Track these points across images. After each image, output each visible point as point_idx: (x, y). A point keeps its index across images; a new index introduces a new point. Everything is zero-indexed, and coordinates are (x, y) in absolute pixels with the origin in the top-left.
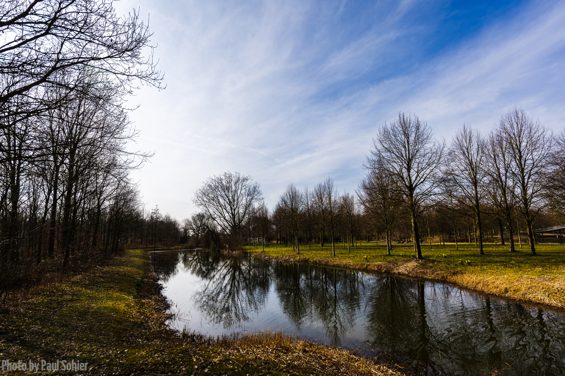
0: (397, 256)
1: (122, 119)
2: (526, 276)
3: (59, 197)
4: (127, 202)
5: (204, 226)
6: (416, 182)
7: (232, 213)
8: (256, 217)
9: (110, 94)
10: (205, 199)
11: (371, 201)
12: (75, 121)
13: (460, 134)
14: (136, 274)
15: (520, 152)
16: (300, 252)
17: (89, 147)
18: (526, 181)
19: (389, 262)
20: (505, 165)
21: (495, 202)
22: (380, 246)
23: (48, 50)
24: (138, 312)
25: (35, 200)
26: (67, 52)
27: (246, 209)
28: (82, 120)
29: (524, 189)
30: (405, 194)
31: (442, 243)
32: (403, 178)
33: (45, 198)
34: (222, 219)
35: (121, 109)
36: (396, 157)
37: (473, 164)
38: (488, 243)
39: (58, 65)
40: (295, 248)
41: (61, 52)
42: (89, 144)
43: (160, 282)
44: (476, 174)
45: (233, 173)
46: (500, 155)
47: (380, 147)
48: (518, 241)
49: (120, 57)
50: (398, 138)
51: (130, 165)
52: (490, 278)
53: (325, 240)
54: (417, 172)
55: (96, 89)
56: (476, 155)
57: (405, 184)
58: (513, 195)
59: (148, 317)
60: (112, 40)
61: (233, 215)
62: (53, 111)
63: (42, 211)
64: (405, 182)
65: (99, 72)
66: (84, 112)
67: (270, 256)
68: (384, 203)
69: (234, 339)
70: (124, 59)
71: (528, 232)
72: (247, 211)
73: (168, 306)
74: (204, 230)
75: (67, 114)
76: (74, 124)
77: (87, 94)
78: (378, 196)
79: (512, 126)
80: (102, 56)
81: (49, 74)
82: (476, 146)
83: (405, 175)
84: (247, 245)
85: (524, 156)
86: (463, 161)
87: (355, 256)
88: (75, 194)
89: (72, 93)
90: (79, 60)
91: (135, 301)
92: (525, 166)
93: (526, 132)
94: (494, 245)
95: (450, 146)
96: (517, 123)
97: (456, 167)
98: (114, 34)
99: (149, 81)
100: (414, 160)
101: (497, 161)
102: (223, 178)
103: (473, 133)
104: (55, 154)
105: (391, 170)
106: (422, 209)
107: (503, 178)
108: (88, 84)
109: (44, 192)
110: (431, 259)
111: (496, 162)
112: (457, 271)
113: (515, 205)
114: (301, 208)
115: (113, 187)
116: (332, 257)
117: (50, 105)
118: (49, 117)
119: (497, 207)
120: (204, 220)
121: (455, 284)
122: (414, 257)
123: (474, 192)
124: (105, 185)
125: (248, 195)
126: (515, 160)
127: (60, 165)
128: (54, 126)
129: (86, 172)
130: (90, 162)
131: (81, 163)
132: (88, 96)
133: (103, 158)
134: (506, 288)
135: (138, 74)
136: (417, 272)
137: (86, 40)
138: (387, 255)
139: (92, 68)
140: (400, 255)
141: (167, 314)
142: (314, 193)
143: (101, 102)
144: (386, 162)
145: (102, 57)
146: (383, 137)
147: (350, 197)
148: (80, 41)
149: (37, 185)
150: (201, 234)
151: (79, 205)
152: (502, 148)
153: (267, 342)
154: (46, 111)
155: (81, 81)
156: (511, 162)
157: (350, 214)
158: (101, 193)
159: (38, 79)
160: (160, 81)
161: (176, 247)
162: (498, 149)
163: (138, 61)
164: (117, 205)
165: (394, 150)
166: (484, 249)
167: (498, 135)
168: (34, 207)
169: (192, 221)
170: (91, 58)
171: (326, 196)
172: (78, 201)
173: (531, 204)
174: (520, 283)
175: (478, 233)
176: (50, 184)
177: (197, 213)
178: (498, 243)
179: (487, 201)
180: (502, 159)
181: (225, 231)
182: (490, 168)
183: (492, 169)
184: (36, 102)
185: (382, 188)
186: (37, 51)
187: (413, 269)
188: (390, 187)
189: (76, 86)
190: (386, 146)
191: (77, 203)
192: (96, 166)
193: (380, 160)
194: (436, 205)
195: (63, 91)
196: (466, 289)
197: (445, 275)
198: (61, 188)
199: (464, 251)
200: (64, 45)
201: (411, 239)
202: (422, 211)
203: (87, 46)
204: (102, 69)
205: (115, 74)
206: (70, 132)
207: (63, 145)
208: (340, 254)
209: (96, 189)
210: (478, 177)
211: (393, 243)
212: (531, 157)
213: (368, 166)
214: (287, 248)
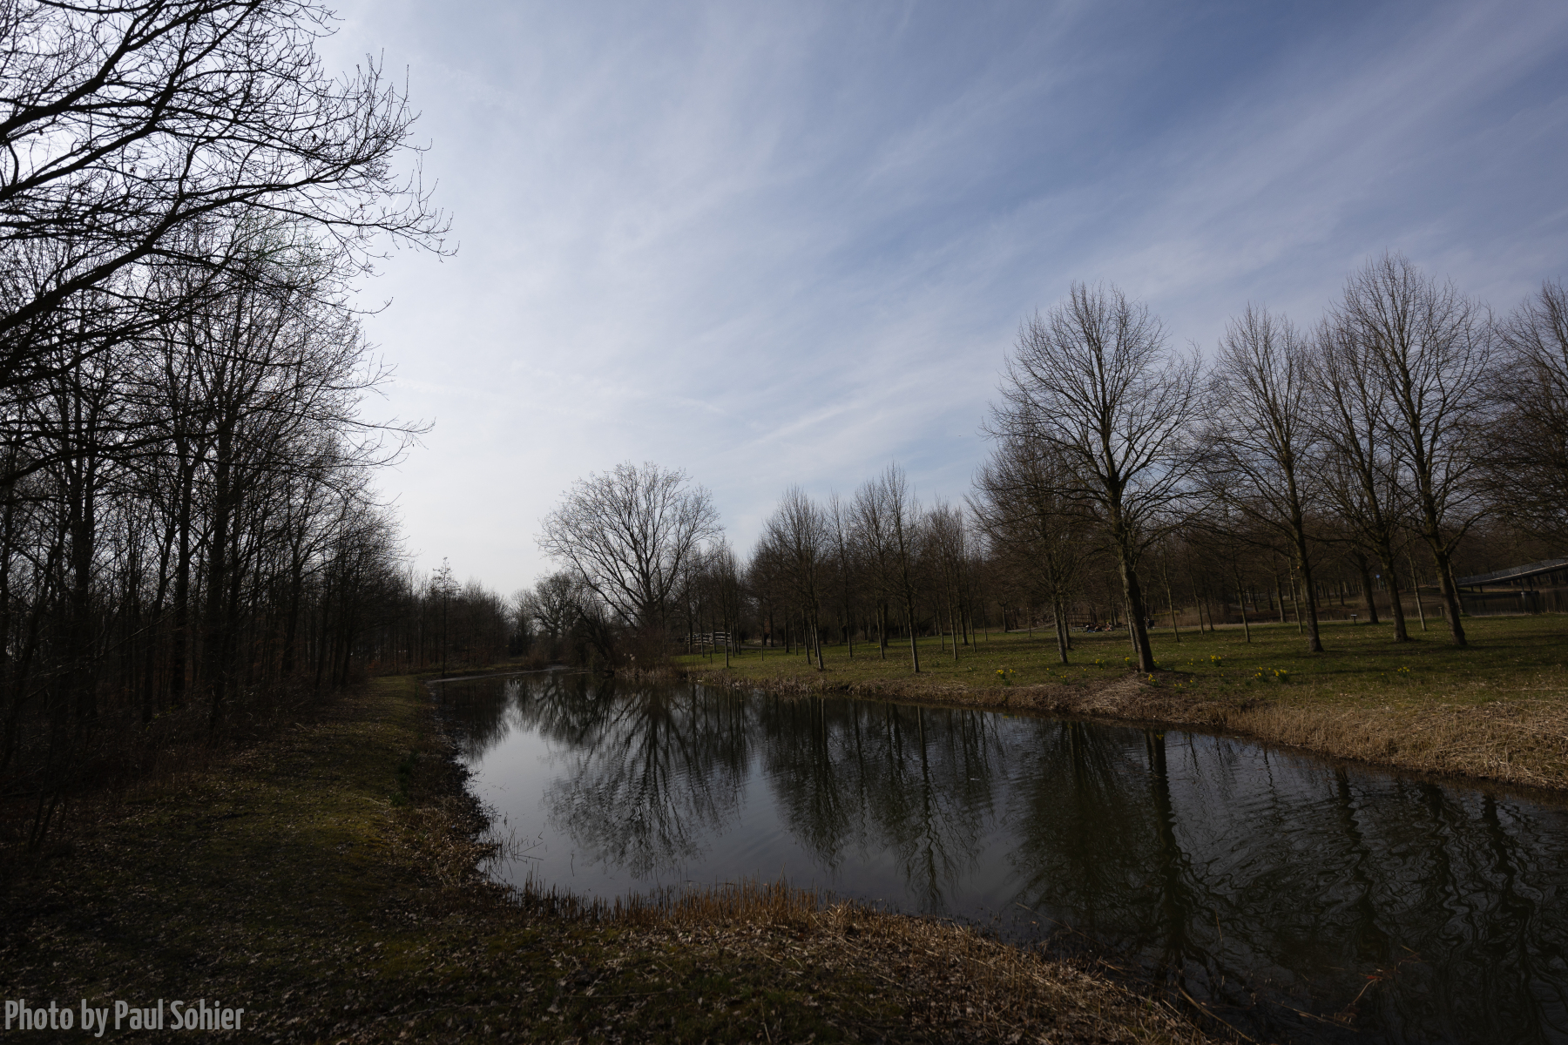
0: (1086, 665)
1: (347, 339)
2: (1443, 705)
3: (196, 548)
4: (369, 553)
5: (571, 607)
6: (1128, 465)
7: (641, 571)
8: (706, 578)
9: (314, 277)
10: (570, 537)
11: (1009, 523)
12: (230, 349)
13: (1239, 332)
14: (396, 741)
15: (1406, 373)
16: (826, 666)
17: (268, 414)
18: (1426, 449)
19: (1066, 683)
20: (1366, 407)
21: (1346, 508)
22: (1039, 641)
23: (155, 173)
24: (405, 841)
25: (133, 557)
26: (204, 175)
27: (678, 559)
28: (248, 346)
29: (1423, 468)
30: (1099, 499)
31: (1207, 627)
32: (1090, 457)
33: (157, 550)
34: (617, 586)
35: (346, 313)
36: (1068, 402)
37: (1278, 410)
38: (1331, 621)
39: (182, 208)
40: (812, 656)
41: (189, 174)
42: (265, 408)
43: (460, 760)
44: (1288, 435)
45: (639, 467)
46: (1352, 383)
47: (1024, 377)
48: (1415, 612)
49: (337, 180)
50: (1073, 351)
51: (373, 457)
52: (1344, 716)
53: (892, 631)
54: (1129, 439)
55: (280, 264)
56: (1284, 386)
57: (1098, 473)
58: (1393, 489)
59: (431, 854)
60: (314, 137)
61: (645, 575)
62: (171, 326)
63: (152, 586)
64: (1097, 467)
65: (286, 220)
66: (250, 325)
67: (745, 681)
68: (1044, 524)
69: (661, 904)
70: (348, 185)
71: (1442, 586)
72: (681, 562)
73: (483, 823)
74: (569, 616)
75: (208, 334)
76: (228, 357)
77: (258, 279)
78: (1026, 508)
79: (1379, 304)
80: (291, 180)
81: (158, 232)
82: (1285, 362)
83: (1097, 448)
84: (686, 653)
85: (1418, 382)
86: (1251, 404)
87: (974, 670)
88: (235, 538)
89: (219, 278)
90: (234, 194)
91: (397, 812)
92: (1420, 408)
93: (1419, 317)
94: (1351, 625)
95: (1213, 366)
96: (1392, 296)
97: (1234, 422)
98: (319, 122)
99: (414, 237)
100: (1118, 407)
101: (1344, 399)
102: (615, 478)
103: (1272, 326)
104: (178, 437)
105: (1059, 437)
106: (1146, 536)
107: (1364, 444)
108: (257, 252)
109: (157, 536)
110: (1178, 669)
111: (1340, 402)
112: (1253, 700)
113: (1400, 514)
114: (824, 548)
115: (332, 516)
116: (911, 676)
117: (164, 312)
118: (163, 344)
119: (1353, 523)
120: (570, 593)
121: (1248, 736)
122: (1133, 666)
123: (1285, 484)
124: (310, 511)
125: (682, 521)
126: (1394, 394)
127: (195, 464)
128: (176, 369)
129: (262, 481)
130: (269, 454)
131: (249, 458)
132: (261, 285)
133: (306, 441)
134: (1391, 742)
135: (384, 221)
136: (1143, 708)
137: (249, 141)
138: (1059, 665)
139: (267, 212)
140: (1093, 664)
141: (481, 844)
142: (857, 507)
143: (294, 297)
144: (1043, 417)
145: (292, 183)
146: (1030, 351)
147: (952, 512)
148: (234, 143)
149: (139, 519)
150: (563, 629)
151: (247, 566)
152: (1355, 364)
153: (747, 911)
154: (153, 327)
155: (240, 246)
156: (1381, 399)
157: (955, 559)
158: (302, 532)
159: (131, 247)
160: (441, 236)
161: (499, 666)
162: (1344, 367)
163: (384, 186)
164: (344, 562)
165: (1064, 383)
166: (1321, 637)
167: (1342, 330)
168: (132, 574)
169: (537, 594)
170: (264, 185)
171: (889, 513)
172: (243, 555)
173: (1443, 509)
174: (1429, 725)
175: (1304, 594)
176: (171, 514)
177: (551, 575)
178: (1358, 621)
179: (1322, 508)
180: (1358, 392)
181: (626, 618)
182: (1325, 417)
183: (1330, 421)
184: (128, 306)
185: (1036, 487)
186: (128, 176)
187: (1132, 700)
188: (1057, 482)
189: (228, 259)
190: (1040, 373)
191: (240, 561)
192: (287, 463)
193: (1028, 413)
194: (1185, 524)
195: (197, 275)
196: (1280, 746)
197: (1220, 711)
198: (199, 524)
199: (1269, 644)
200: (194, 159)
201: (1122, 619)
202: (1148, 543)
203: (252, 157)
204: (293, 212)
205: (327, 222)
206: (218, 382)
207: (200, 411)
208: (933, 666)
209: (289, 521)
210: (1294, 443)
211: (1075, 632)
212: (1436, 382)
213: (997, 428)
214: (790, 658)
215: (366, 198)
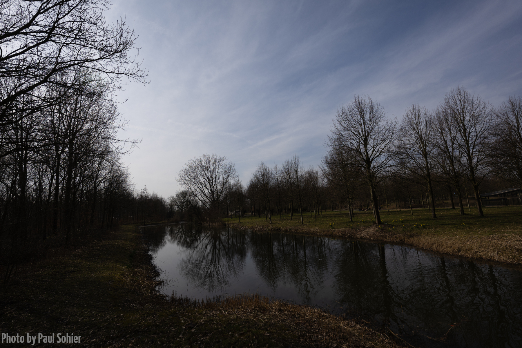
0: (359, 222)
1: (112, 112)
2: (476, 236)
3: (61, 181)
4: (120, 183)
5: (187, 202)
6: (373, 156)
7: (211, 190)
8: (233, 192)
9: (102, 91)
10: (187, 179)
11: (333, 175)
12: (73, 115)
13: (410, 112)
14: (129, 247)
15: (464, 126)
16: (272, 222)
17: (86, 137)
18: (471, 151)
19: (352, 228)
20: (451, 137)
21: (445, 171)
22: (343, 214)
23: (48, 55)
24: (131, 280)
25: (40, 184)
26: (65, 56)
27: (223, 186)
28: (79, 114)
29: (470, 157)
30: (363, 167)
31: (398, 210)
32: (360, 153)
33: (48, 182)
34: (203, 195)
35: (112, 103)
36: (353, 135)
37: (422, 138)
38: (439, 208)
39: (57, 67)
40: (268, 219)
41: (60, 56)
42: (86, 134)
43: (150, 253)
44: (426, 146)
45: (211, 155)
46: (447, 129)
47: (339, 126)
48: (467, 205)
49: (110, 58)
50: (355, 118)
51: (121, 151)
52: (444, 239)
53: (294, 210)
54: (373, 147)
55: (90, 86)
56: (424, 130)
57: (363, 158)
58: (460, 164)
59: (140, 284)
60: (102, 44)
61: (212, 191)
62: (53, 107)
63: (47, 194)
64: (363, 157)
65: (93, 72)
66: (80, 107)
67: (246, 227)
68: (345, 175)
69: (217, 301)
70: (114, 60)
71: (476, 197)
72: (224, 187)
73: (157, 274)
74: (187, 205)
75: (66, 110)
76: (73, 117)
77: (83, 91)
78: (339, 170)
79: (456, 103)
81: (49, 75)
82: (425, 122)
83: (363, 150)
84: (226, 217)
85: (468, 129)
86: (413, 136)
87: (322, 223)
88: (74, 178)
89: (70, 91)
90: (75, 63)
91: (129, 270)
92: (469, 138)
93: (469, 108)
94: (446, 209)
95: (401, 123)
96: (460, 101)
97: (408, 142)
98: (104, 39)
99: (136, 78)
100: (370, 137)
101: (444, 135)
102: (203, 159)
103: (421, 110)
104: (56, 144)
105: (350, 146)
106: (379, 179)
107: (450, 149)
108: (83, 82)
109: (48, 177)
110: (389, 223)
111: (443, 135)
112: (414, 234)
113: (462, 173)
114: (272, 183)
115: (107, 171)
116: (301, 226)
117: (51, 102)
118: (50, 113)
119: (447, 176)
120: (187, 197)
121: (412, 246)
122: (374, 222)
123: (425, 163)
124: (100, 169)
125: (225, 173)
126: (460, 133)
127: (61, 153)
128: (55, 121)
129: (84, 159)
130: (86, 150)
131: (80, 151)
132: (84, 93)
133: (99, 146)
134: (459, 248)
135: (126, 72)
136: (377, 236)
137: (80, 45)
138: (350, 222)
139: (86, 69)
140: (361, 222)
141: (157, 281)
142: (283, 169)
143: (95, 98)
144: (345, 139)
145: (95, 59)
146: (341, 118)
147: (314, 171)
148: (75, 46)
149: (42, 172)
150: (185, 209)
151: (78, 187)
152: (448, 123)
153: (246, 303)
154: (47, 107)
155: (77, 80)
156: (456, 135)
157: (316, 186)
158: (97, 176)
159: (40, 80)
160: (145, 77)
161: (163, 221)
162: (444, 124)
163: (126, 61)
164: (111, 186)
165: (352, 129)
166: (436, 213)
167: (443, 112)
168: (40, 190)
169: (176, 198)
170: (85, 60)
171: (294, 171)
172: (77, 184)
173: (476, 171)
174: (471, 242)
175: (430, 199)
176: (53, 170)
177: (181, 191)
178: (448, 208)
179: (437, 170)
180: (449, 132)
181: (206, 206)
182: (438, 141)
183: (439, 142)
184: (39, 100)
185: (342, 163)
186: (39, 56)
187: (374, 234)
188: (349, 161)
189: (73, 84)
190: (344, 125)
191: (76, 186)
192: (92, 153)
193: (340, 138)
194: (391, 176)
195: (62, 90)
196: (423, 249)
197: (403, 237)
198: (62, 173)
199: (419, 215)
200: (62, 51)
201: (370, 207)
202: (379, 182)
203: (81, 50)
204: (95, 69)
205: (106, 72)
206: (69, 126)
207: (63, 135)
208: (308, 222)
209: (93, 173)
210: (427, 149)
211: (355, 211)
212: (474, 129)
213: (330, 143)
214: (260, 219)
215: (119, 64)
